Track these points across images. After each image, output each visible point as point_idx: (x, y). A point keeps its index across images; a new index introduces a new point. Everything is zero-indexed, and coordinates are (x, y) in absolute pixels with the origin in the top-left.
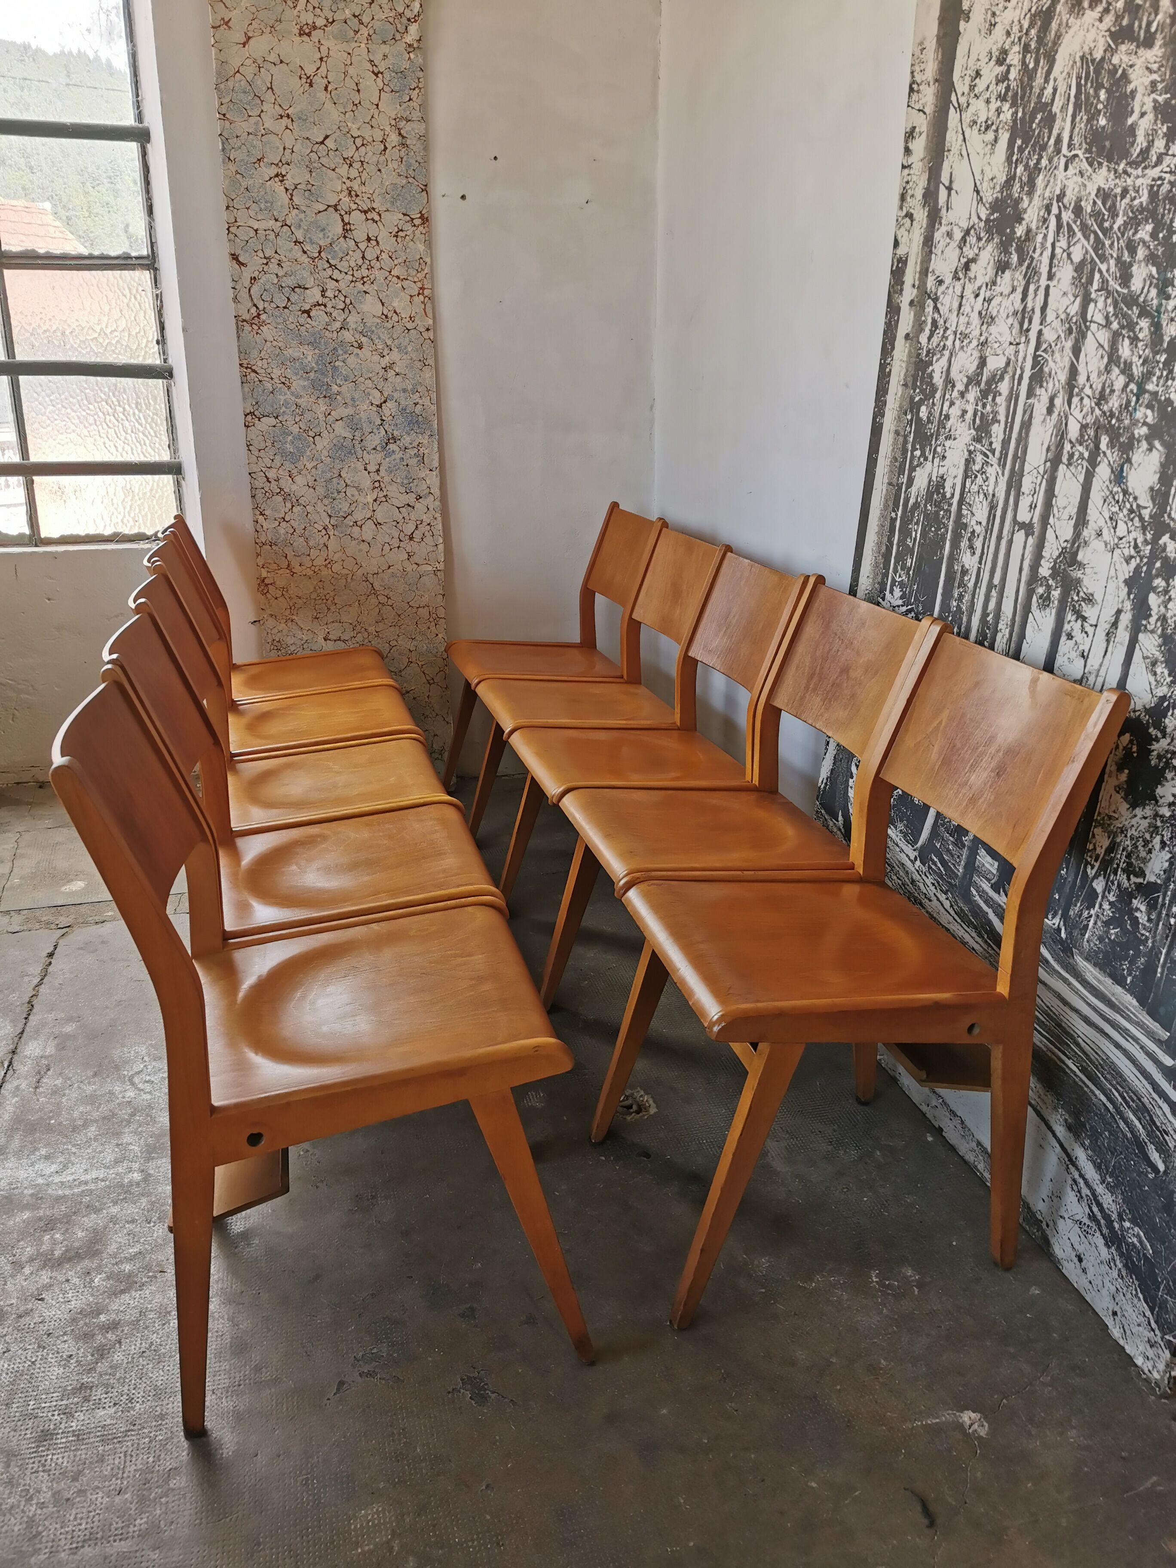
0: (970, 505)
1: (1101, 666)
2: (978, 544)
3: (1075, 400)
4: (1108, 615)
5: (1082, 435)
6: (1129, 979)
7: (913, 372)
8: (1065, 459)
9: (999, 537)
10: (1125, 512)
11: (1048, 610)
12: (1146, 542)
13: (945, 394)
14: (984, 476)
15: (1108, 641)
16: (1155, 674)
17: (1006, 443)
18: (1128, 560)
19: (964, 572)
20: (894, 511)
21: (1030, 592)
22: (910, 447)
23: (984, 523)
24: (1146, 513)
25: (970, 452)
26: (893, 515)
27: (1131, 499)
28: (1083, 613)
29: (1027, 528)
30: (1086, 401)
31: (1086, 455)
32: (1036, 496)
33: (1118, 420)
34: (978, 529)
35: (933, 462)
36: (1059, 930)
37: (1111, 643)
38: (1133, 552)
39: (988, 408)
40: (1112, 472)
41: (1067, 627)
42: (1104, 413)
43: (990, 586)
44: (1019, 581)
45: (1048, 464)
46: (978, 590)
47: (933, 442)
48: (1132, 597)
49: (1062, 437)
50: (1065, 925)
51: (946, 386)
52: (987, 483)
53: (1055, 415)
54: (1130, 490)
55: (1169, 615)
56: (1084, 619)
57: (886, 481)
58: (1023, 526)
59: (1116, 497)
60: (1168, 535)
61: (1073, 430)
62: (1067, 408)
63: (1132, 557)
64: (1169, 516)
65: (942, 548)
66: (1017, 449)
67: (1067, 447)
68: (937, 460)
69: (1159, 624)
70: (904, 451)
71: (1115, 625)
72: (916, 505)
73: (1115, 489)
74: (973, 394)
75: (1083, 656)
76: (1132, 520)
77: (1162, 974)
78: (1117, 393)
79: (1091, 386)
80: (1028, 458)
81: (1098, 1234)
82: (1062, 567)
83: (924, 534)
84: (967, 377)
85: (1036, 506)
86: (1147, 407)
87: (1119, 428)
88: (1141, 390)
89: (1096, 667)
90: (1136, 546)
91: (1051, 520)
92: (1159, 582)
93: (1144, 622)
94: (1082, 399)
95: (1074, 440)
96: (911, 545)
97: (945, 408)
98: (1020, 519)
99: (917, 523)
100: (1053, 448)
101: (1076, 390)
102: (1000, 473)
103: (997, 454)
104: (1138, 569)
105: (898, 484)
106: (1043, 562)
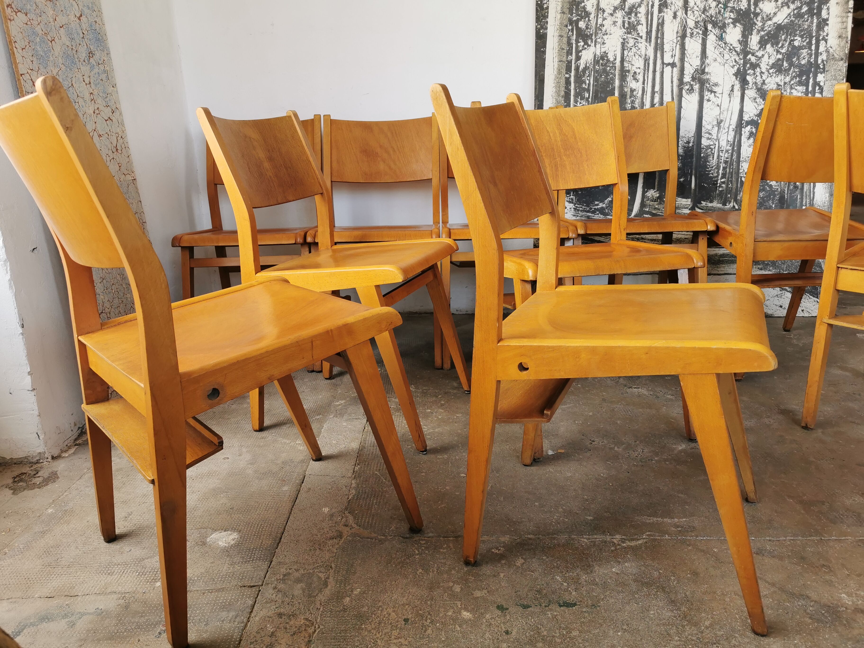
0: (630, 62)
1: (729, 107)
2: (640, 77)
3: (689, 13)
4: (727, 89)
5: (696, 25)
6: (773, 206)
7: (568, 6)
8: (688, 35)
9: (654, 71)
10: (727, 50)
11: (693, 94)
12: (740, 59)
13: (598, 15)
14: (637, 48)
15: (730, 97)
16: (756, 102)
17: (649, 33)
18: (733, 67)
19: (632, 91)
20: (567, 73)
21: (680, 90)
22: (574, 42)
23: (642, 67)
24: (738, 50)
25: (624, 39)
26: (567, 76)
27: (729, 45)
28: (714, 90)
29: (673, 65)
30: (696, 12)
31: (701, 32)
32: (674, 52)
33: (715, 18)
34: (638, 71)
35: (595, 46)
36: (734, 207)
37: (732, 97)
38: (734, 64)
39: (633, 19)
40: (717, 37)
41: (706, 98)
42: (708, 16)
43: (653, 93)
44: (672, 86)
45: (679, 38)
46: (645, 96)
47: (593, 37)
48: (738, 79)
49: (685, 27)
50: (736, 203)
51: (598, 12)
52: (639, 51)
53: (678, 19)
54: (728, 42)
55: (757, 81)
56: (715, 92)
57: (556, 60)
58: (668, 64)
59: (721, 46)
60: (750, 55)
61: (691, 24)
62: (685, 16)
63: (734, 66)
64: (750, 48)
65: (614, 83)
66: (657, 34)
67: (689, 31)
68: (598, 46)
69: (754, 85)
70: (570, 44)
71: (732, 90)
72: (586, 68)
73: (720, 43)
74: (619, 14)
75: (718, 106)
76: (731, 52)
77: (787, 197)
78: (713, 8)
79: (698, 7)
80: (665, 37)
81: (786, 292)
82: (697, 76)
83: (596, 80)
84: (613, 7)
85: (675, 55)
86: (730, 12)
87: (717, 21)
88: (726, 6)
89: (727, 107)
90: (736, 61)
91: (686, 59)
92: (751, 71)
93: (746, 86)
94: (693, 12)
95: (692, 28)
96: (586, 87)
97: (600, 21)
98: (666, 61)
99: (589, 76)
100: (680, 32)
101: (689, 9)
102: (648, 45)
103: (644, 37)
104: (739, 69)
105: (567, 61)
106: (685, 76)
